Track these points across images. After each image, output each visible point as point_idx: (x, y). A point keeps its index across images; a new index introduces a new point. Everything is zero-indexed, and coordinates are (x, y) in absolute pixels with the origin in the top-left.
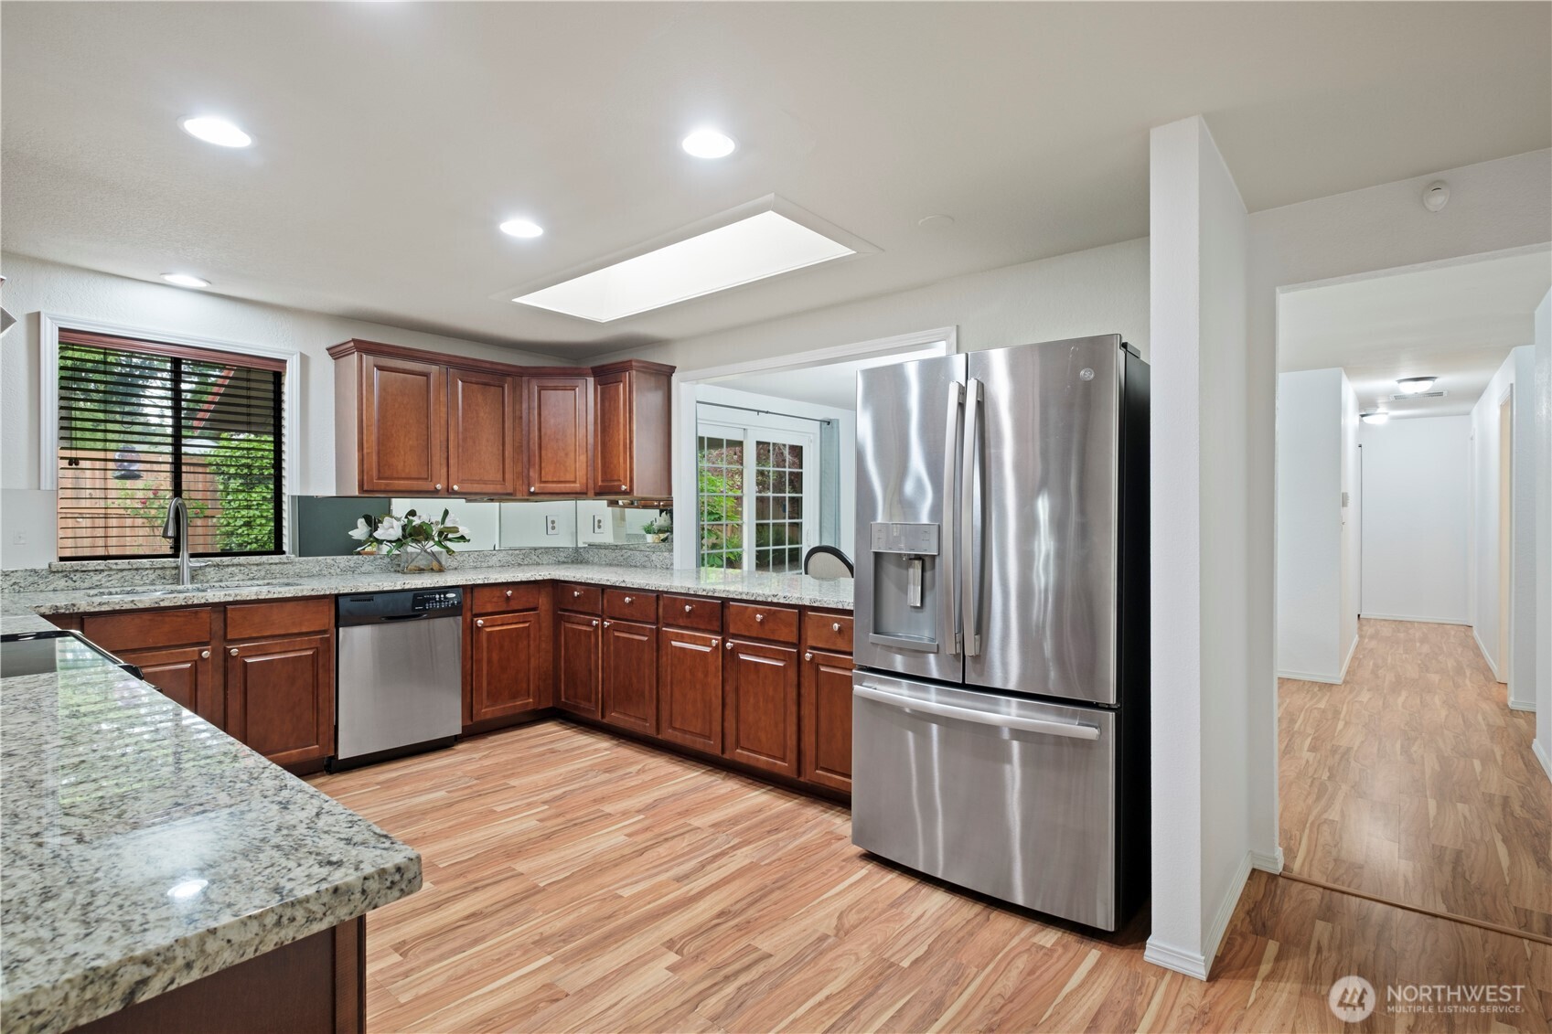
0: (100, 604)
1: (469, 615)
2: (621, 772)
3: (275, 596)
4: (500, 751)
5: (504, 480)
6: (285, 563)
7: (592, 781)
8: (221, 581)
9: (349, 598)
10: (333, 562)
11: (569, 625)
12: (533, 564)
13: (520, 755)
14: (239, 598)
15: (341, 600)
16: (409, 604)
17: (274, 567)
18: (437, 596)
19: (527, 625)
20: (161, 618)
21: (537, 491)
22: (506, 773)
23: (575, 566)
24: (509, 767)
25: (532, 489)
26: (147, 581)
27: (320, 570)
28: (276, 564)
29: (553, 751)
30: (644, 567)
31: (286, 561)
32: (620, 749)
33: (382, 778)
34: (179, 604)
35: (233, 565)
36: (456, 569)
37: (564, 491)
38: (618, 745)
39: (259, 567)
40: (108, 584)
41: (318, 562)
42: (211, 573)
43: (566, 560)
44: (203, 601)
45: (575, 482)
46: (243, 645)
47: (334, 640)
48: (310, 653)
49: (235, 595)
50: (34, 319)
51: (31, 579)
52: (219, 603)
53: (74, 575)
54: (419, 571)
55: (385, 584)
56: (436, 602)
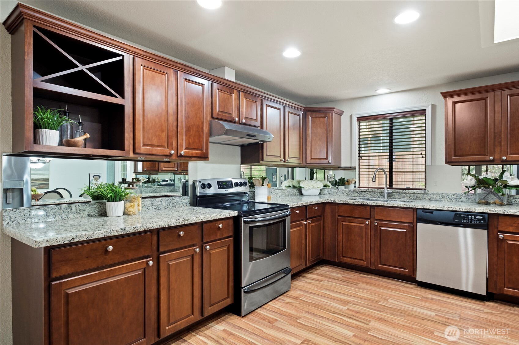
1: (495, 231)
6: (424, 194)
8: (400, 199)
9: (421, 211)
10: (445, 195)
14: (377, 204)
15: (418, 211)
16: (452, 218)
17: (419, 195)
18: (470, 217)
20: (356, 208)
26: (377, 196)
27: (440, 198)
33: (430, 296)
34: (359, 204)
35: (404, 193)
39: (414, 195)
40: (367, 196)
42: (397, 195)
46: (379, 222)
47: (415, 228)
48: (405, 231)
49: (377, 203)
50: (351, 116)
51: (350, 193)
52: (371, 205)
53: (360, 192)
54: (487, 203)
55: (438, 206)
56: (469, 219)
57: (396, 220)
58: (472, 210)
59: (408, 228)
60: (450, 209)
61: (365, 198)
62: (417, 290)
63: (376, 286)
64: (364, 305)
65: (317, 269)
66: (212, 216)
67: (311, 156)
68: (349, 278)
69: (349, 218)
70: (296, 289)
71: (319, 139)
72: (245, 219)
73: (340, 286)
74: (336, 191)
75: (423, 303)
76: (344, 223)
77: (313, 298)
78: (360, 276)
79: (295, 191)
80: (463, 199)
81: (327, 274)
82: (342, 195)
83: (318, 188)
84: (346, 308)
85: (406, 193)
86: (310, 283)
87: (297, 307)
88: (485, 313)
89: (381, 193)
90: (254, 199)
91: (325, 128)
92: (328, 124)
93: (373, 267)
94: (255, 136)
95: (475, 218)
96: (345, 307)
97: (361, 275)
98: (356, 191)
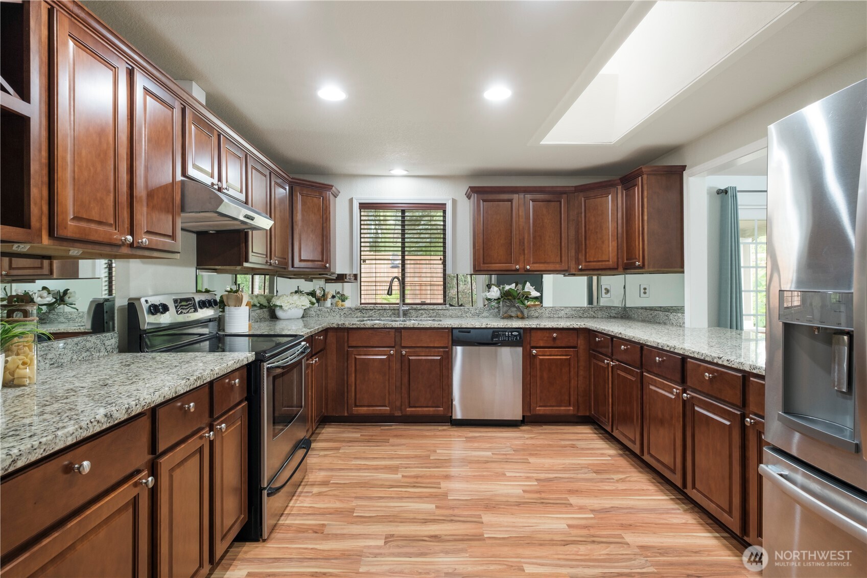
0: (353, 324)
1: (528, 347)
2: (607, 476)
3: (422, 326)
4: (542, 437)
5: (561, 261)
6: (445, 310)
7: (580, 476)
8: (417, 317)
9: (457, 330)
10: (468, 310)
11: (595, 361)
12: (590, 317)
13: (551, 443)
14: (405, 326)
15: (454, 331)
16: (490, 337)
17: (440, 311)
18: (507, 333)
19: (568, 357)
20: (376, 333)
21: (583, 268)
22: (532, 452)
23: (624, 321)
24: (539, 449)
25: (580, 267)
26: (389, 315)
27: (462, 314)
28: (441, 310)
29: (573, 446)
30: (665, 324)
32: (621, 458)
33: (471, 434)
34: (381, 327)
35: (422, 309)
36: (537, 317)
37: (601, 267)
38: (621, 455)
39: (433, 311)
40: (375, 315)
41: (459, 309)
42: (413, 312)
43: (616, 316)
44: (391, 326)
45: (609, 261)
46: (407, 350)
47: (450, 353)
48: (439, 358)
49: (404, 325)
50: (351, 201)
51: (350, 312)
52: (398, 328)
53: (365, 311)
54: (510, 317)
55: (476, 324)
56: (506, 337)
57: (429, 345)
58: (509, 326)
59: (443, 354)
60: (489, 326)
61: (373, 319)
62: (454, 431)
63: (412, 437)
64: (416, 465)
65: (319, 433)
66: (228, 366)
67: (300, 256)
68: (372, 436)
69: (365, 349)
70: (314, 471)
71: (312, 230)
72: (268, 364)
73: (370, 449)
74: (329, 311)
75: (471, 444)
76: (358, 357)
77: (348, 476)
78: (382, 429)
79: (265, 313)
80: (485, 314)
81: (339, 437)
82: (338, 316)
83: (303, 307)
84: (399, 476)
86: (325, 456)
87: (337, 495)
88: (527, 438)
89: (393, 311)
90: (224, 330)
91: (320, 215)
92: (324, 208)
93: (398, 414)
94: (254, 218)
95: (512, 335)
96: (397, 474)
97: (382, 428)
98: (359, 309)
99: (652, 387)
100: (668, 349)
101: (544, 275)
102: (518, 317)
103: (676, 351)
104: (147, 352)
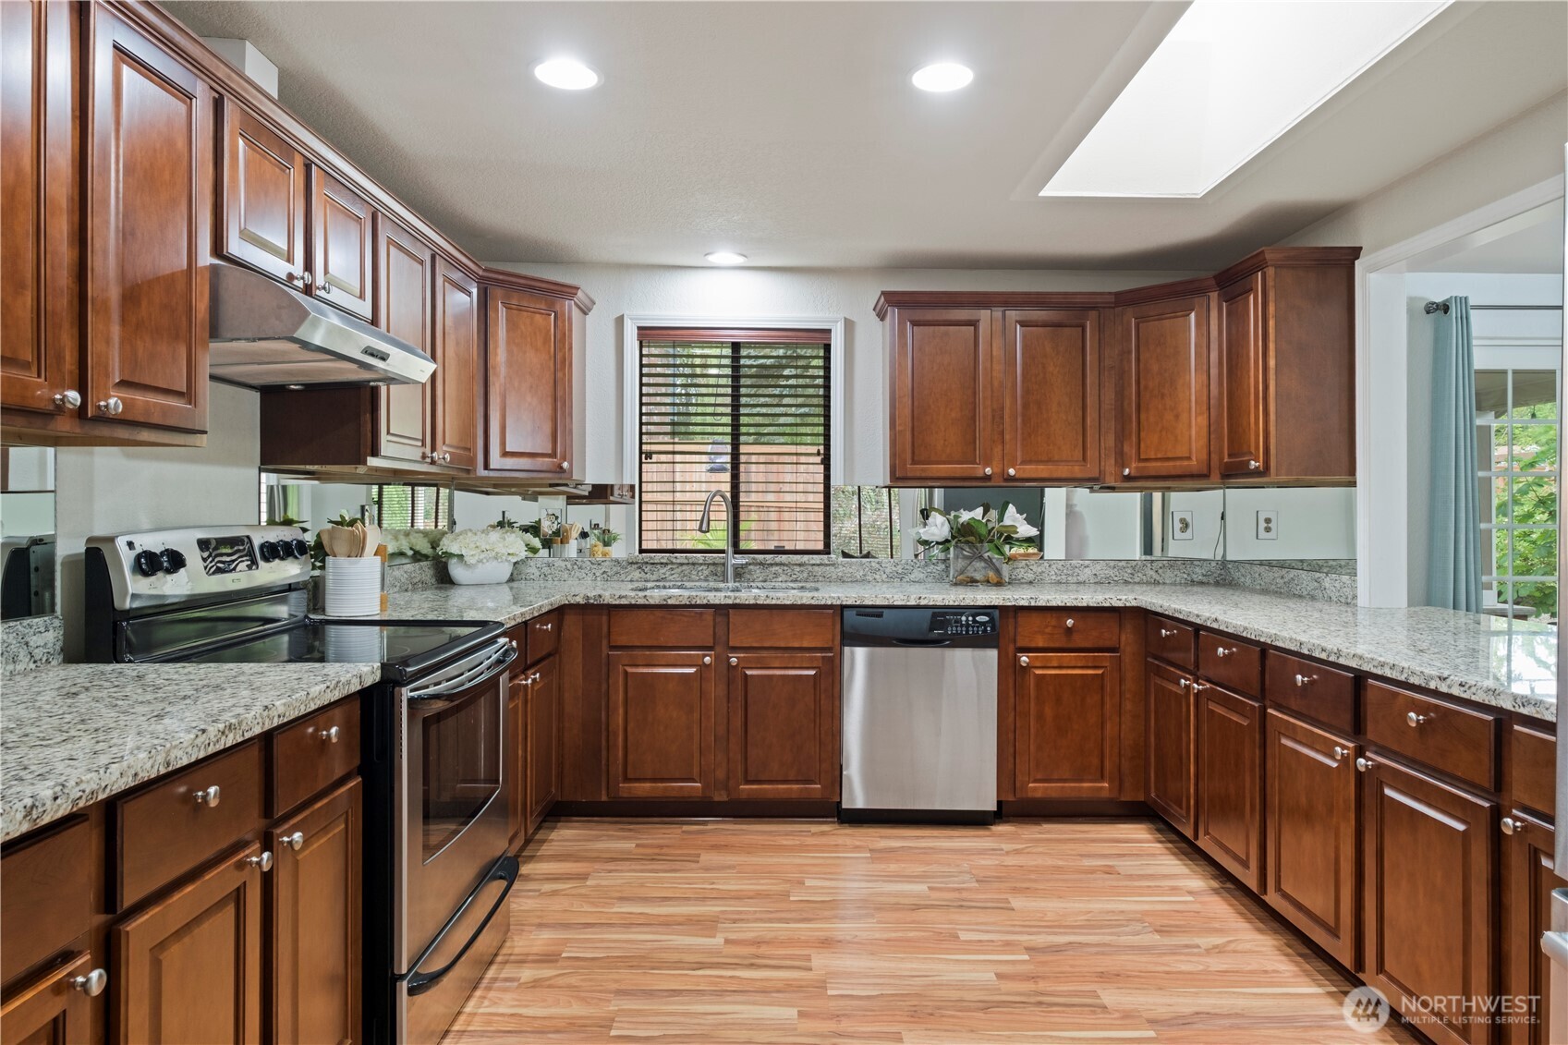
0: (620, 597)
1: (1011, 648)
2: (1184, 940)
3: (774, 602)
4: (1040, 849)
5: (1084, 459)
6: (827, 565)
7: (1125, 940)
8: (765, 581)
9: (854, 612)
10: (878, 566)
11: (1159, 681)
12: (1148, 583)
13: (1060, 863)
14: (738, 601)
15: (847, 613)
16: (926, 625)
17: (816, 568)
18: (964, 618)
19: (1100, 672)
20: (670, 616)
21: (1133, 474)
22: (1018, 885)
23: (1222, 590)
24: (1033, 877)
25: (1127, 472)
26: (702, 577)
27: (864, 575)
28: (818, 565)
29: (1109, 871)
30: (1313, 598)
31: (827, 562)
32: (1216, 899)
33: (883, 844)
34: (683, 603)
35: (777, 564)
36: (1031, 583)
37: (1173, 473)
38: (1216, 891)
39: (802, 568)
40: (671, 577)
41: (862, 564)
42: (757, 571)
43: (1205, 579)
44: (705, 602)
45: (1189, 458)
46: (742, 655)
47: (837, 661)
48: (812, 672)
49: (735, 598)
50: (620, 321)
51: (615, 569)
52: (720, 605)
53: (649, 567)
54: (972, 582)
55: (896, 597)
56: (962, 626)
57: (790, 645)
58: (969, 602)
59: (821, 665)
60: (923, 602)
61: (667, 584)
62: (846, 835)
63: (749, 849)
64: (758, 916)
65: (544, 841)
66: (310, 696)
67: (503, 443)
68: (661, 847)
69: (648, 653)
70: (527, 928)
71: (531, 387)
72: (411, 691)
73: (654, 878)
74: (569, 566)
75: (883, 866)
76: (630, 670)
77: (602, 941)
78: (683, 832)
79: (425, 571)
80: (917, 575)
81: (586, 850)
82: (589, 580)
83: (510, 558)
84: (719, 940)
85: (781, 564)
86: (554, 893)
87: (575, 987)
88: (1008, 853)
89: (711, 568)
90: (323, 610)
91: (549, 352)
92: (558, 337)
93: (720, 796)
94: (388, 355)
95: (974, 621)
96: (714, 937)
97: (685, 828)
98: (637, 563)
99: (1285, 741)
100: (1323, 656)
101: (1046, 489)
102: (988, 582)
103: (1342, 661)
104: (130, 661)
